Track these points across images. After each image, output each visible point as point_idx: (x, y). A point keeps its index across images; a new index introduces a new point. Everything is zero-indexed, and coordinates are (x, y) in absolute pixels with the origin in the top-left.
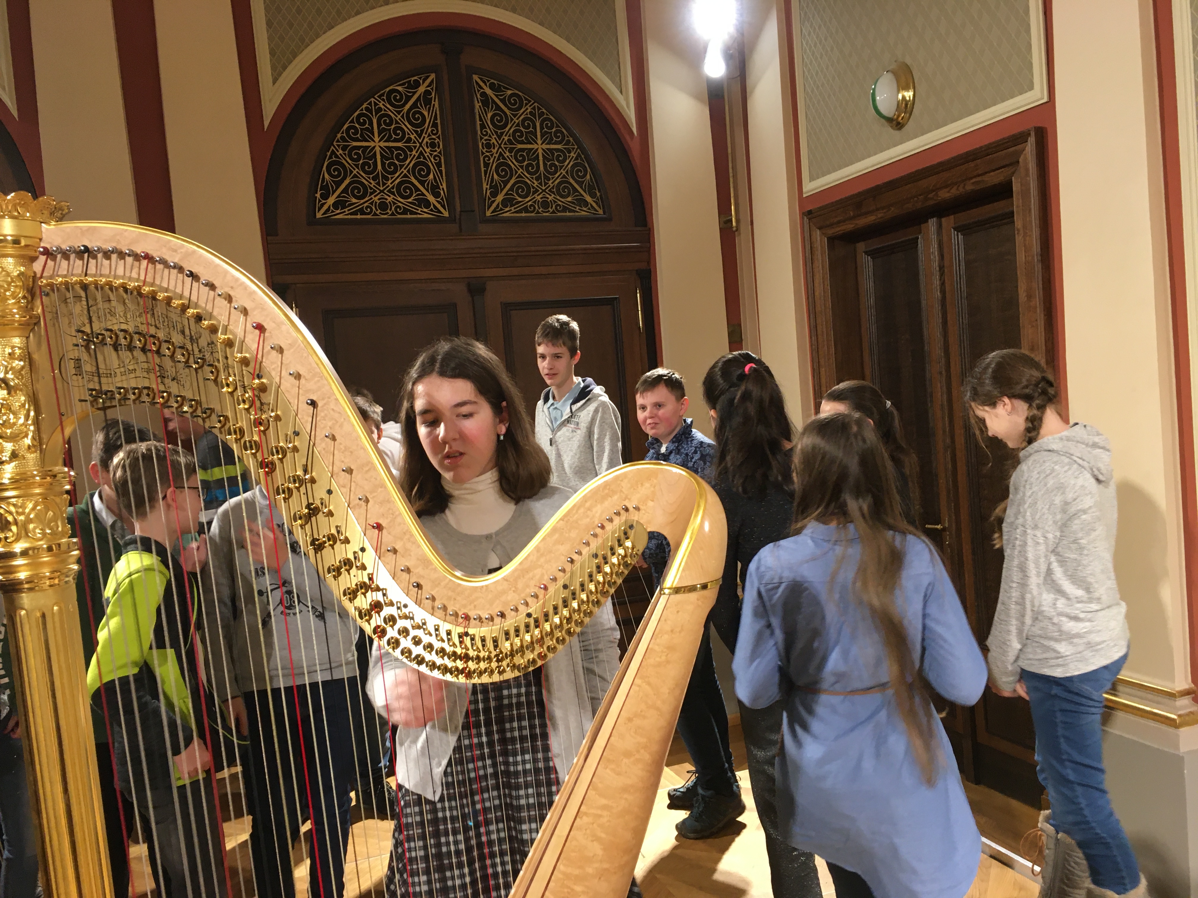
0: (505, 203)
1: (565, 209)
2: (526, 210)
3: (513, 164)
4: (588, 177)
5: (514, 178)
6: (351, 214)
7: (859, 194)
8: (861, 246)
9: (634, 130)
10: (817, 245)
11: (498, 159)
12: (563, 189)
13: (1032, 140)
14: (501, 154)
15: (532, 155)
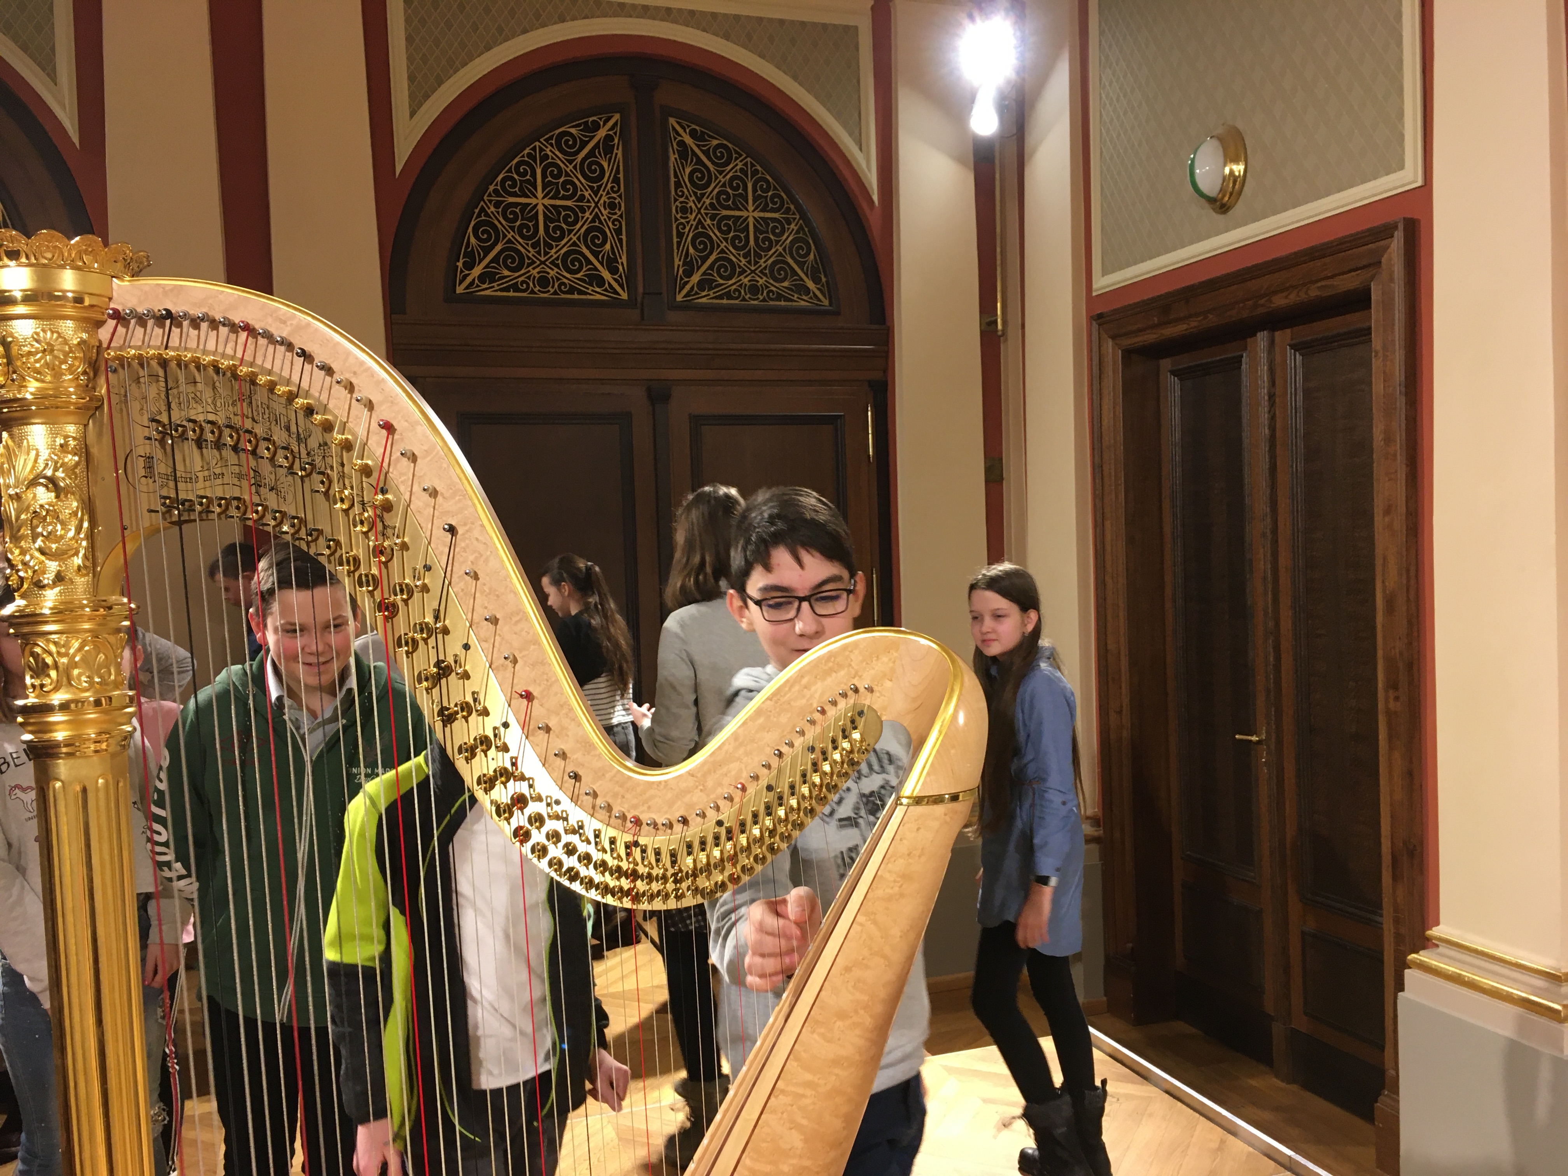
0: (701, 285)
1: (779, 297)
2: (729, 296)
3: (715, 234)
4: (812, 256)
5: (715, 254)
6: (501, 290)
7: (1168, 295)
8: (1166, 364)
9: (875, 198)
10: (1109, 359)
11: (696, 228)
12: (778, 270)
13: (1399, 236)
14: (700, 222)
15: (740, 225)
